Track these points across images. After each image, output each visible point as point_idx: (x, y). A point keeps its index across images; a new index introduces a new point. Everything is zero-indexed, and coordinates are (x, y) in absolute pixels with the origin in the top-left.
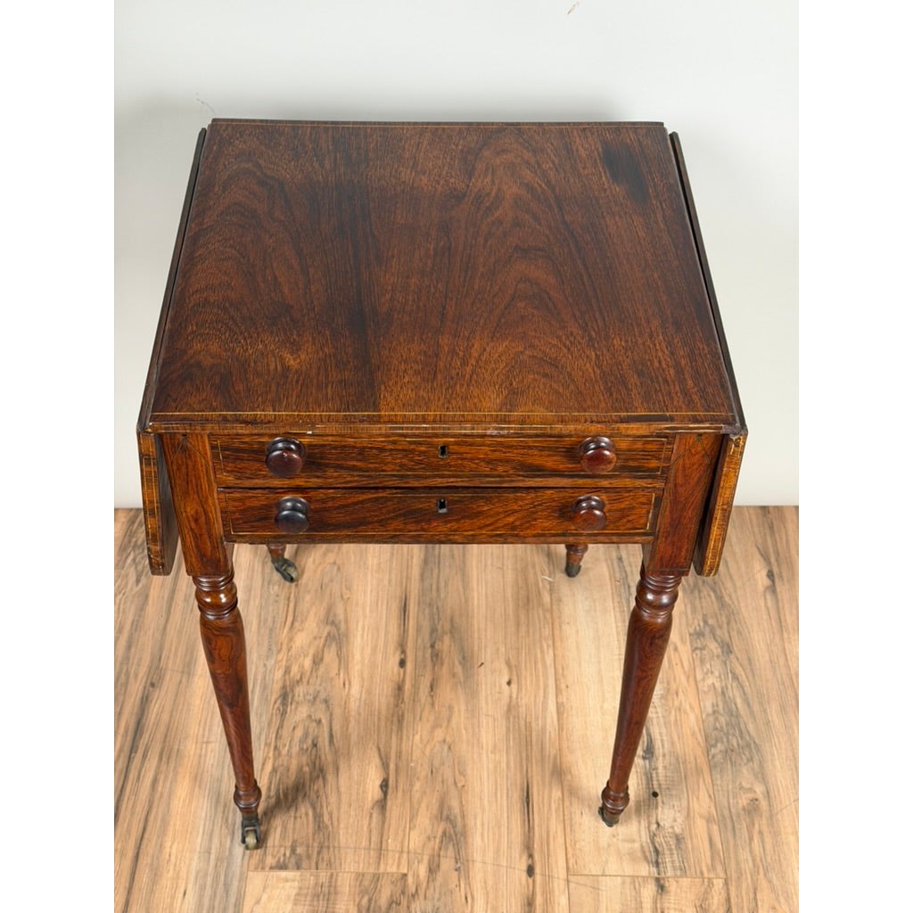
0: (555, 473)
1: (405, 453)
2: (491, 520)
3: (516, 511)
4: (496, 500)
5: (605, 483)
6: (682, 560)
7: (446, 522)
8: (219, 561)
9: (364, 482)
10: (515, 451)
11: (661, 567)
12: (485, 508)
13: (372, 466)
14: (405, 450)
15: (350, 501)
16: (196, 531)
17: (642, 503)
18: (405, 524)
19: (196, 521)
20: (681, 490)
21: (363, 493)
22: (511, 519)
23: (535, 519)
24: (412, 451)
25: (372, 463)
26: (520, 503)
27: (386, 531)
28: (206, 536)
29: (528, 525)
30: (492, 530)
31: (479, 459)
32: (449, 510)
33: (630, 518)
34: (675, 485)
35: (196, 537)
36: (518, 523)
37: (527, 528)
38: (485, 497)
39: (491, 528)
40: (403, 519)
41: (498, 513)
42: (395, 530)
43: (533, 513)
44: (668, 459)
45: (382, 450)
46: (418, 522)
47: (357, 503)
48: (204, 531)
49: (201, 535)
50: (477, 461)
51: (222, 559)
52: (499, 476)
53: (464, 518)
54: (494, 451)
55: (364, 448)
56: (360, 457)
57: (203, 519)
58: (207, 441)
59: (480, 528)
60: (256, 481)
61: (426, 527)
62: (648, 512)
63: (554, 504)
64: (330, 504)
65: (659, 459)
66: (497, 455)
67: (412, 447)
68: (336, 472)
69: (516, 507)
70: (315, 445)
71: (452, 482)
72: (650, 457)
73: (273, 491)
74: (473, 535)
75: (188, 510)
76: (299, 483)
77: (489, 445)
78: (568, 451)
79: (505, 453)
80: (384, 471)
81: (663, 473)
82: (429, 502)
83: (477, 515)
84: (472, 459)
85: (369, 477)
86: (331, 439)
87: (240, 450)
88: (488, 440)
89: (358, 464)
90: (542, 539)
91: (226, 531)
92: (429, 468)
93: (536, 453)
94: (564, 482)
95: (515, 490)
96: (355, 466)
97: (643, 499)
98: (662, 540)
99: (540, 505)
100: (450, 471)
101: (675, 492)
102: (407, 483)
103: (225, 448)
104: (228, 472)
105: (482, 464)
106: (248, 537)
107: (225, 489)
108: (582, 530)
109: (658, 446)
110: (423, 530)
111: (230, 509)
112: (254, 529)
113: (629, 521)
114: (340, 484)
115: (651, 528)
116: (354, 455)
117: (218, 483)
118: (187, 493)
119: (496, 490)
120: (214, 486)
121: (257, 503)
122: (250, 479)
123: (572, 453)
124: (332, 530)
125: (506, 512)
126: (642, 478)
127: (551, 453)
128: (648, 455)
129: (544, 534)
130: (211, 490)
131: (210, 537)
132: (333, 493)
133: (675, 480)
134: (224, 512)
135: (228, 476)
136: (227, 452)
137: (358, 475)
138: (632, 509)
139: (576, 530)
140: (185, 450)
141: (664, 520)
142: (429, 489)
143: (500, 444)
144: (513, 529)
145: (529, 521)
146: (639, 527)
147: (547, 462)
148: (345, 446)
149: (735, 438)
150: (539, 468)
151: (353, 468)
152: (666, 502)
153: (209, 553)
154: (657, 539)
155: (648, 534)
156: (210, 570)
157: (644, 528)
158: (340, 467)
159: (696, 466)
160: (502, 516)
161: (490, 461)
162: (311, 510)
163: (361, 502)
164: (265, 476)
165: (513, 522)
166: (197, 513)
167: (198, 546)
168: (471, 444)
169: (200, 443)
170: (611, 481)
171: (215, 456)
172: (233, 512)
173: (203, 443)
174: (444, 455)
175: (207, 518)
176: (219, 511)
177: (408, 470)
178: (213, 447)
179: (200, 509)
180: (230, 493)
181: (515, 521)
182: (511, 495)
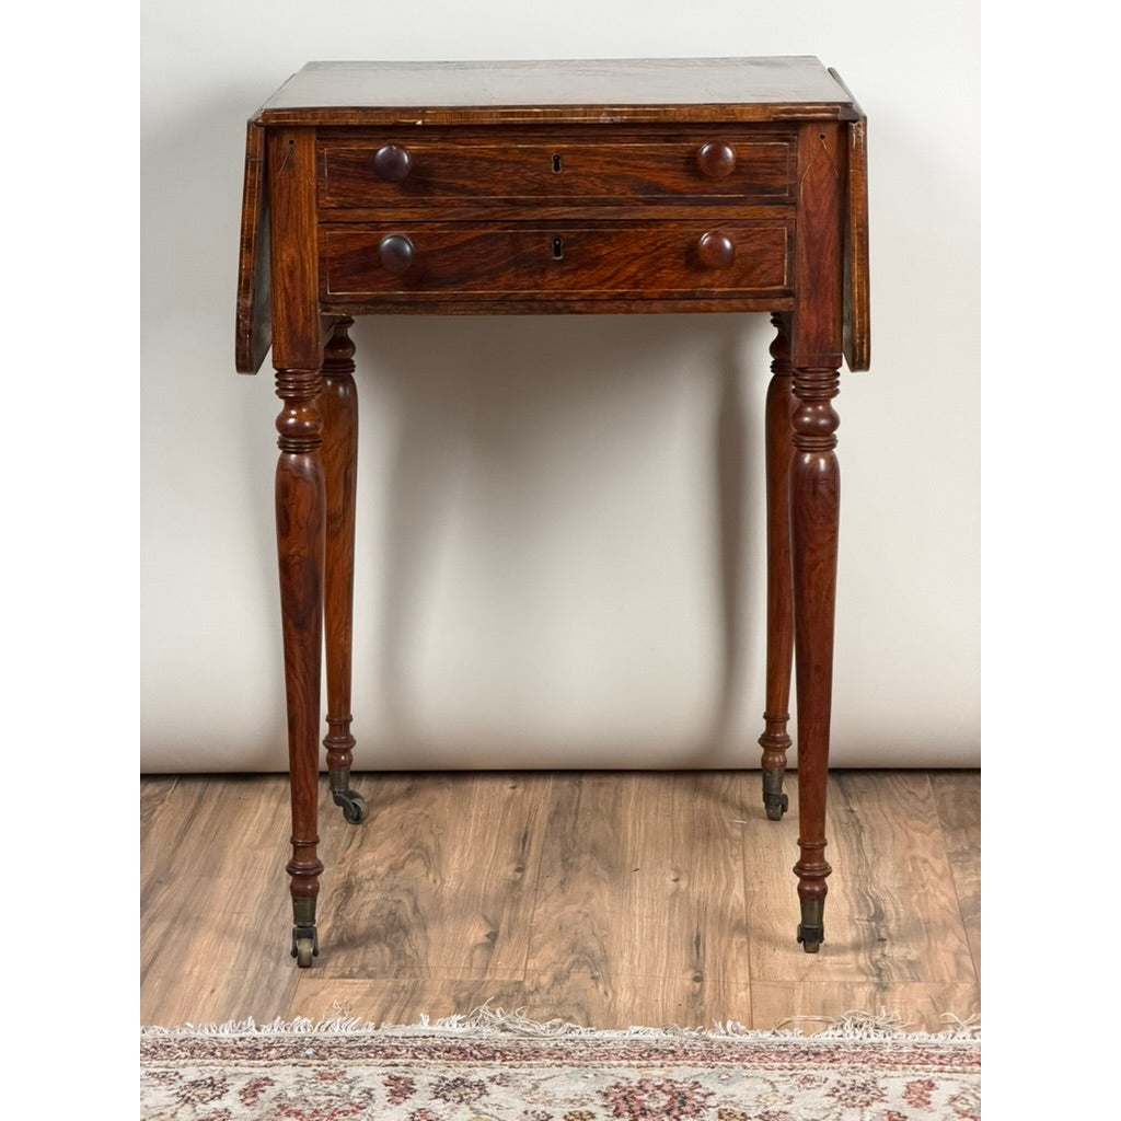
0: (677, 197)
1: (516, 167)
2: (613, 270)
3: (637, 257)
4: (615, 238)
5: (731, 212)
6: (831, 339)
7: (563, 274)
8: (310, 341)
9: (475, 213)
10: (632, 163)
12: (604, 252)
13: (482, 186)
14: (517, 162)
15: (458, 240)
16: (289, 290)
17: (775, 243)
18: (517, 276)
19: (291, 275)
20: (815, 221)
21: (472, 228)
22: (632, 269)
23: (660, 270)
24: (523, 163)
25: (482, 182)
26: (642, 243)
27: (497, 288)
28: (299, 300)
29: (652, 278)
30: (613, 287)
31: (594, 174)
32: (566, 253)
33: (763, 267)
34: (807, 214)
35: (288, 303)
36: (641, 275)
37: (652, 284)
38: (602, 235)
39: (611, 283)
40: (513, 269)
41: (618, 260)
42: (511, 288)
44: (794, 174)
45: (493, 162)
46: (530, 274)
47: (462, 245)
48: (298, 292)
49: (294, 298)
50: (592, 179)
51: (314, 339)
52: (619, 203)
53: (581, 266)
54: (609, 163)
55: (474, 158)
56: (470, 173)
57: (298, 273)
58: (313, 151)
59: (600, 284)
60: (360, 211)
61: (540, 281)
62: (783, 259)
63: (679, 244)
64: (436, 245)
65: (784, 173)
66: (614, 169)
67: (524, 157)
68: (444, 195)
69: (637, 250)
70: (424, 155)
71: (567, 213)
72: (774, 171)
73: (377, 225)
74: (592, 295)
75: (284, 256)
76: (404, 214)
77: (604, 154)
78: (688, 163)
79: (621, 165)
80: (493, 194)
81: (791, 195)
82: (544, 242)
83: (596, 262)
84: (587, 175)
85: (479, 204)
86: (440, 145)
87: (346, 163)
88: (603, 146)
89: (468, 183)
90: (670, 304)
91: (322, 290)
92: (542, 189)
93: (654, 165)
94: (687, 211)
95: (635, 223)
96: (464, 186)
97: (775, 237)
98: (803, 304)
99: (664, 246)
100: (564, 194)
101: (809, 225)
102: (518, 214)
103: (331, 160)
104: (331, 195)
105: (598, 182)
106: (345, 300)
107: (326, 223)
108: (712, 286)
109: (781, 154)
110: (536, 286)
111: (330, 254)
112: (353, 286)
113: (763, 272)
114: (448, 215)
115: (789, 284)
116: (463, 170)
117: (319, 215)
118: (286, 230)
119: (613, 223)
120: (316, 220)
121: (358, 245)
122: (354, 207)
123: (692, 165)
124: (437, 287)
125: (627, 257)
126: (770, 202)
127: (670, 165)
128: (771, 168)
129: (671, 293)
130: (311, 226)
131: (303, 302)
132: (439, 228)
133: (805, 205)
134: (322, 259)
135: (332, 202)
136: (332, 166)
137: (468, 201)
138: (764, 251)
139: (705, 286)
140: (290, 164)
141: (803, 271)
142: (542, 223)
143: (615, 152)
144: (636, 285)
145: (653, 272)
146: (775, 281)
147: (667, 180)
148: (454, 157)
149: (854, 125)
150: (658, 189)
151: (462, 190)
152: (801, 243)
153: (300, 330)
154: (798, 303)
155: (787, 294)
156: (299, 358)
157: (781, 283)
158: (449, 188)
159: (825, 185)
160: (623, 263)
161: (606, 179)
162: (416, 255)
163: (469, 242)
164: (369, 201)
165: (635, 275)
166: (293, 262)
167: (289, 318)
168: (586, 152)
169: (306, 155)
170: (738, 209)
171: (320, 171)
172: (332, 259)
173: (310, 154)
174: (557, 168)
175: (303, 270)
176: (316, 257)
177: (520, 193)
178: (319, 158)
179: (297, 257)
180: (332, 229)
181: (638, 272)
182: (632, 231)
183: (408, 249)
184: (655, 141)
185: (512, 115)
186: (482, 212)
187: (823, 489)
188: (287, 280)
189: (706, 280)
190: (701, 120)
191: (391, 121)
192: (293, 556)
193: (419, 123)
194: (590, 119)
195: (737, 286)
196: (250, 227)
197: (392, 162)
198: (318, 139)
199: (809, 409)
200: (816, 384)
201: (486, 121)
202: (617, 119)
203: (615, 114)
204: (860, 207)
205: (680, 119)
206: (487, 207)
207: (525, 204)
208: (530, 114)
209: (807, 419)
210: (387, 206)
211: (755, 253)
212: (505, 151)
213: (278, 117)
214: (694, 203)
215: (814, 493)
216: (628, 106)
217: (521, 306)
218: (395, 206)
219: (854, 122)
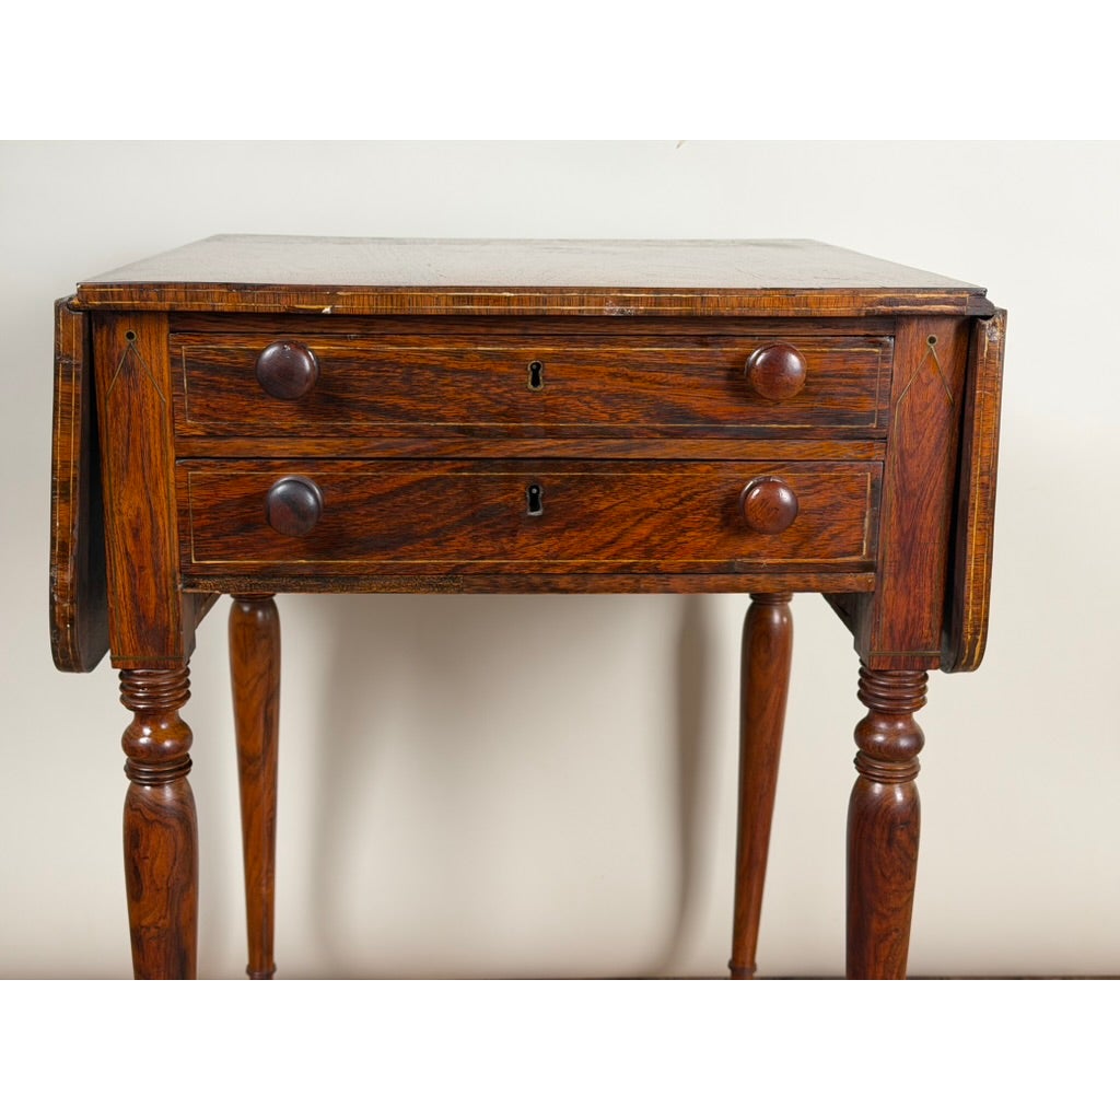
0: (713, 427)
1: (475, 379)
2: (613, 532)
3: (650, 513)
4: (620, 486)
5: (790, 449)
6: (926, 631)
7: (542, 536)
8: (167, 630)
9: (411, 446)
10: (649, 376)
11: (892, 648)
12: (604, 505)
13: (423, 407)
14: (476, 373)
15: (388, 486)
17: (851, 495)
18: (475, 539)
19: (136, 534)
20: (911, 465)
21: (408, 469)
22: (644, 530)
23: (684, 531)
24: (486, 373)
25: (424, 400)
26: (659, 493)
27: (444, 556)
28: (149, 571)
29: (671, 544)
30: (615, 556)
31: (591, 392)
32: (546, 508)
33: (834, 529)
34: (902, 454)
35: (132, 575)
36: (656, 539)
37: (671, 552)
38: (601, 479)
39: (613, 550)
40: (470, 528)
41: (624, 517)
42: (460, 554)
43: (681, 516)
44: (887, 395)
45: (441, 371)
46: (495, 536)
47: (394, 493)
48: (147, 559)
49: (142, 568)
50: (587, 398)
51: (172, 627)
52: (625, 434)
53: (568, 526)
54: (614, 375)
55: (411, 366)
56: (405, 388)
57: (146, 533)
58: (165, 349)
59: (597, 550)
60: (240, 442)
61: (507, 547)
63: (713, 495)
64: (355, 493)
65: (872, 394)
66: (621, 384)
67: (487, 365)
68: (367, 420)
69: (652, 504)
70: (336, 359)
71: (550, 448)
72: (857, 390)
73: (266, 463)
74: (584, 567)
75: (124, 508)
76: (306, 446)
77: (606, 363)
78: (729, 378)
79: (631, 379)
80: (442, 418)
81: (880, 426)
82: (513, 490)
83: (591, 519)
84: (581, 393)
85: (418, 432)
86: (360, 345)
87: (214, 369)
88: (605, 350)
89: (404, 402)
90: (696, 579)
91: (184, 556)
92: (512, 413)
93: (683, 380)
94: (726, 448)
95: (649, 464)
96: (396, 407)
97: (853, 486)
98: (888, 582)
99: (690, 497)
100: (546, 420)
101: (903, 470)
102: (478, 449)
103: (193, 364)
104: (194, 417)
105: (596, 404)
106: (219, 571)
107: (188, 458)
108: (758, 555)
109: (868, 366)
110: (504, 553)
111: (193, 504)
112: (230, 550)
113: (833, 537)
114: (373, 449)
115: (870, 554)
116: (396, 382)
117: (177, 447)
118: (126, 468)
119: (619, 463)
120: (172, 454)
121: (237, 492)
122: (228, 435)
123: (739, 380)
124: (356, 554)
125: (636, 513)
126: (849, 436)
127: (702, 380)
128: (856, 385)
129: (698, 565)
130: (164, 463)
131: (155, 573)
132: (360, 469)
133: (900, 441)
134: (183, 512)
135: (195, 427)
136: (195, 373)
137: (402, 429)
138: (836, 507)
139: (749, 556)
140: (129, 369)
141: (890, 536)
142: (514, 462)
143: (623, 360)
144: (649, 553)
145: (672, 537)
146: (850, 549)
147: (698, 401)
148: (381, 362)
149: (987, 323)
150: (685, 414)
151: (394, 412)
152: (890, 494)
153: (151, 614)
154: (881, 577)
155: (866, 567)
156: (152, 654)
157: (859, 551)
158: (373, 410)
159: (930, 410)
160: (630, 522)
161: (607, 399)
162: (324, 508)
163: (406, 489)
164: (253, 427)
165: (647, 538)
166: (138, 516)
167: (133, 596)
168: (580, 359)
169: (154, 354)
170: (800, 445)
171: (176, 382)
172: (198, 513)
173: (159, 354)
174: (536, 382)
175: (154, 531)
176: (174, 510)
177: (480, 417)
178: (174, 361)
179: (144, 507)
180: (195, 468)
181: (651, 535)
182: (644, 475)
183: (311, 500)
184: (682, 343)
185: (470, 300)
186: (423, 445)
187: (901, 836)
188: (129, 541)
189: (749, 546)
190: (756, 313)
191: (282, 306)
192: (148, 928)
193: (327, 310)
194: (589, 309)
195: (794, 555)
196: (66, 465)
197: (286, 372)
198: (172, 331)
199: (883, 726)
200: (897, 693)
201: (431, 309)
202: (631, 310)
203: (627, 301)
204: (986, 445)
205: (725, 311)
206: (430, 438)
207: (488, 434)
208: (497, 300)
209: (880, 738)
210: (281, 434)
211: (822, 510)
212: (460, 355)
213: (103, 296)
214: (737, 436)
215: (890, 841)
216: (648, 290)
217: (479, 581)
218: (293, 434)
219: (987, 318)
